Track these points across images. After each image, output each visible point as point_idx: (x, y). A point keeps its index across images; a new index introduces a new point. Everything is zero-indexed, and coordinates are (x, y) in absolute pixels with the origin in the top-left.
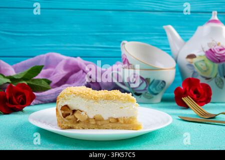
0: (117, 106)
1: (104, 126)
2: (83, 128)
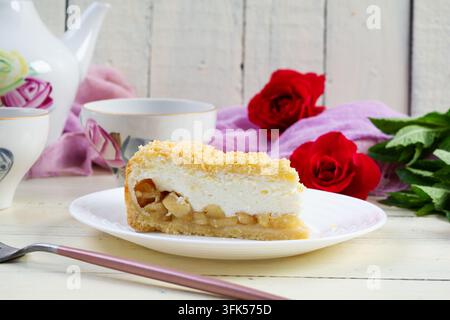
0: (255, 188)
1: (225, 230)
2: (181, 233)
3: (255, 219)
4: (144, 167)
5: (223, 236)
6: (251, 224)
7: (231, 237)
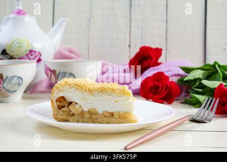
1: (99, 120)
3: (112, 114)
4: (60, 91)
5: (98, 123)
6: (111, 117)
7: (101, 123)
